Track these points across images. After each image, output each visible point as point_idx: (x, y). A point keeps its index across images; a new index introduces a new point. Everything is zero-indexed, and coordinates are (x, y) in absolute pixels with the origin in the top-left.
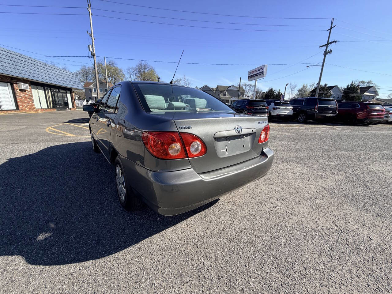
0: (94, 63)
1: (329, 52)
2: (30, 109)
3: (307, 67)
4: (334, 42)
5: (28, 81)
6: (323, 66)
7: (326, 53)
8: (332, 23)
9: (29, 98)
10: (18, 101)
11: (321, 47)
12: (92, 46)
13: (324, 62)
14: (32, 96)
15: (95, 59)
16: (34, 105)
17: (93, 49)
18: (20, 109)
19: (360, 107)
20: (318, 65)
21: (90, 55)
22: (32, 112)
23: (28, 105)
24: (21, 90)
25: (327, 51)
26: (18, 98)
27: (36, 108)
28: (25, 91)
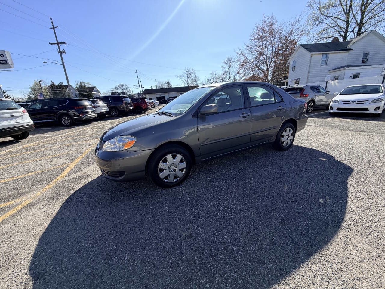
1: (63, 52)
3: (45, 62)
4: (64, 43)
6: (63, 65)
7: (61, 53)
8: (52, 23)
11: (51, 44)
13: (63, 61)
19: (141, 101)
20: (58, 63)
25: (61, 50)
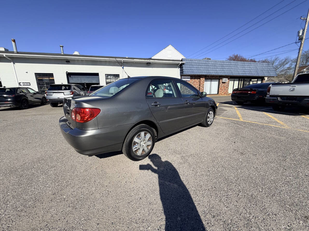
0: (300, 46)
2: (225, 94)
5: (229, 76)
9: (226, 87)
10: (219, 89)
12: (304, 30)
14: (228, 86)
15: (302, 42)
16: (228, 91)
17: (303, 33)
18: (219, 94)
21: (298, 41)
22: (225, 95)
23: (224, 91)
24: (223, 83)
26: (220, 87)
27: (229, 93)
28: (225, 83)
